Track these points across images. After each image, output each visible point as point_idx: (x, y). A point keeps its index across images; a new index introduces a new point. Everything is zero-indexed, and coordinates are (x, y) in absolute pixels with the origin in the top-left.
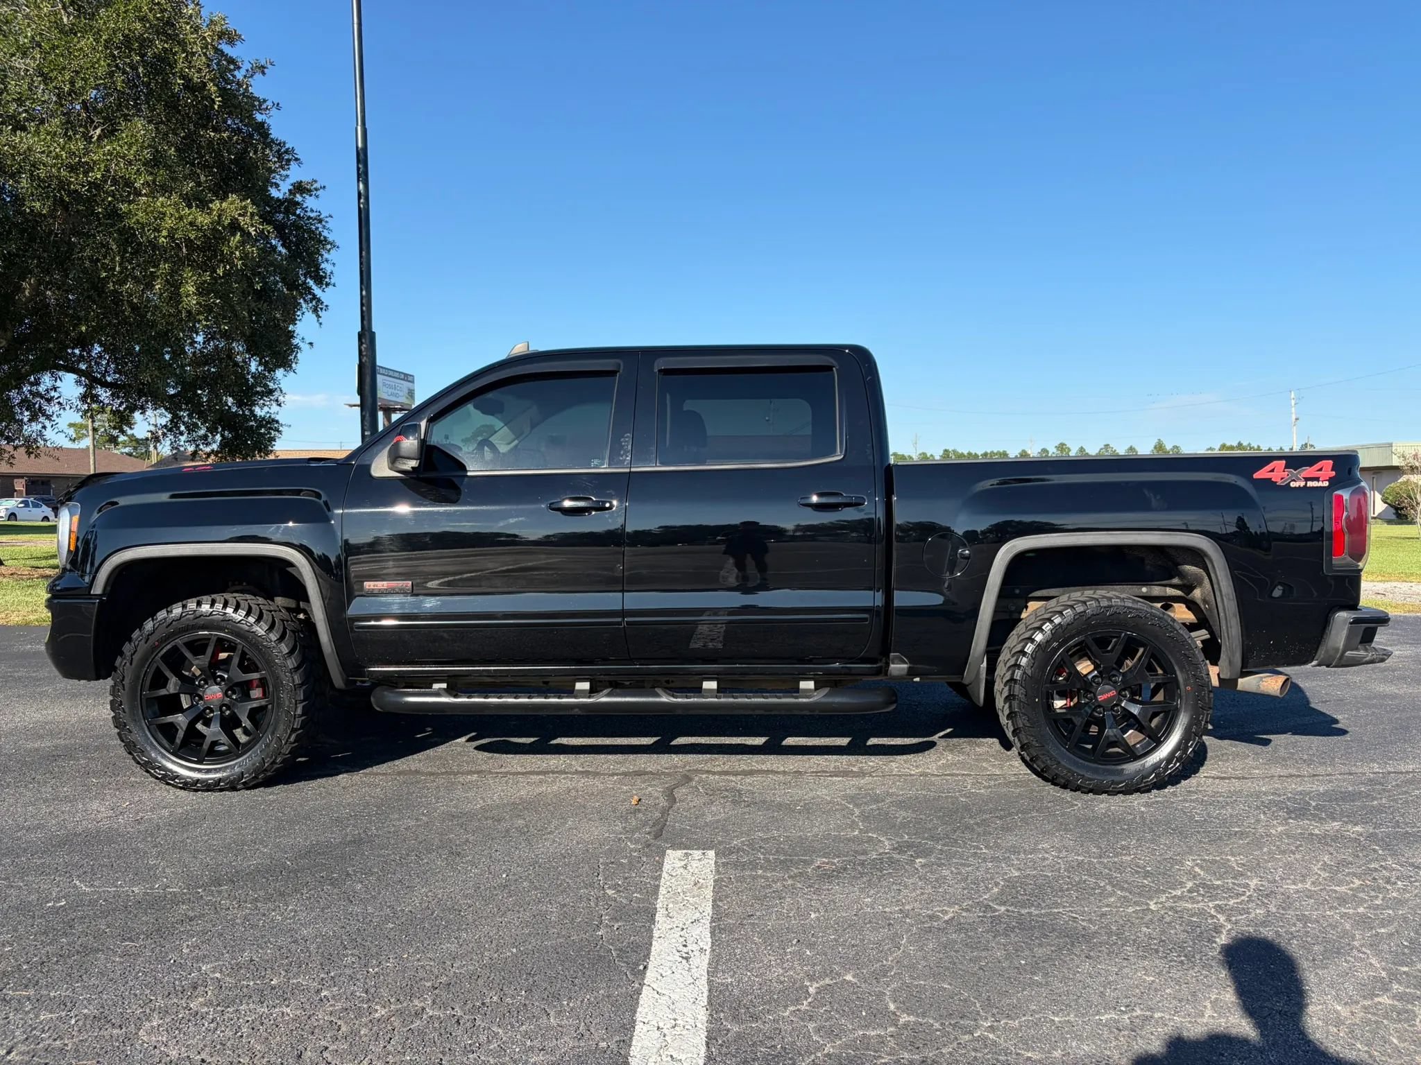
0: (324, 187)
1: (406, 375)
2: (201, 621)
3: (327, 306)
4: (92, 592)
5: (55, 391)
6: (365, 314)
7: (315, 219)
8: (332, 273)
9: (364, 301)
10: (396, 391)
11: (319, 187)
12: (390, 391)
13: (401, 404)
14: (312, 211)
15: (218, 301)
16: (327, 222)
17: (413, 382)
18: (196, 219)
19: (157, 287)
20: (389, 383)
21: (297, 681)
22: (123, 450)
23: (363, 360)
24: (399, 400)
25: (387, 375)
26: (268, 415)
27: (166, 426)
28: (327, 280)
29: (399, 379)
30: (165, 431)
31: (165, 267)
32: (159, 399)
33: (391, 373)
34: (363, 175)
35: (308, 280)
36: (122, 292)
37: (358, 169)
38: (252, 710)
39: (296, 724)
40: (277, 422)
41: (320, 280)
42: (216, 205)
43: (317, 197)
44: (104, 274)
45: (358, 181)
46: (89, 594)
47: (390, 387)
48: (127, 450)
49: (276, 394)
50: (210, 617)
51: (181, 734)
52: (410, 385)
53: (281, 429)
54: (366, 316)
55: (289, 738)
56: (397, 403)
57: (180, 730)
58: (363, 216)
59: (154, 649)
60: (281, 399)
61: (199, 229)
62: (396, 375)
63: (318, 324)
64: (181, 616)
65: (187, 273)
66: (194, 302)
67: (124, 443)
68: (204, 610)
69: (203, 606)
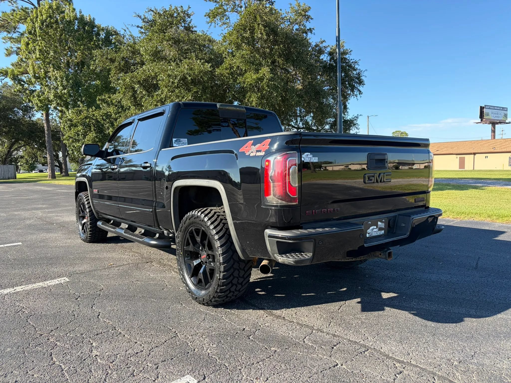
1: (503, 108)
10: (498, 115)
12: (495, 115)
17: (507, 111)
20: (494, 112)
24: (500, 119)
25: (494, 109)
29: (500, 110)
33: (496, 108)
52: (505, 112)
62: (498, 108)
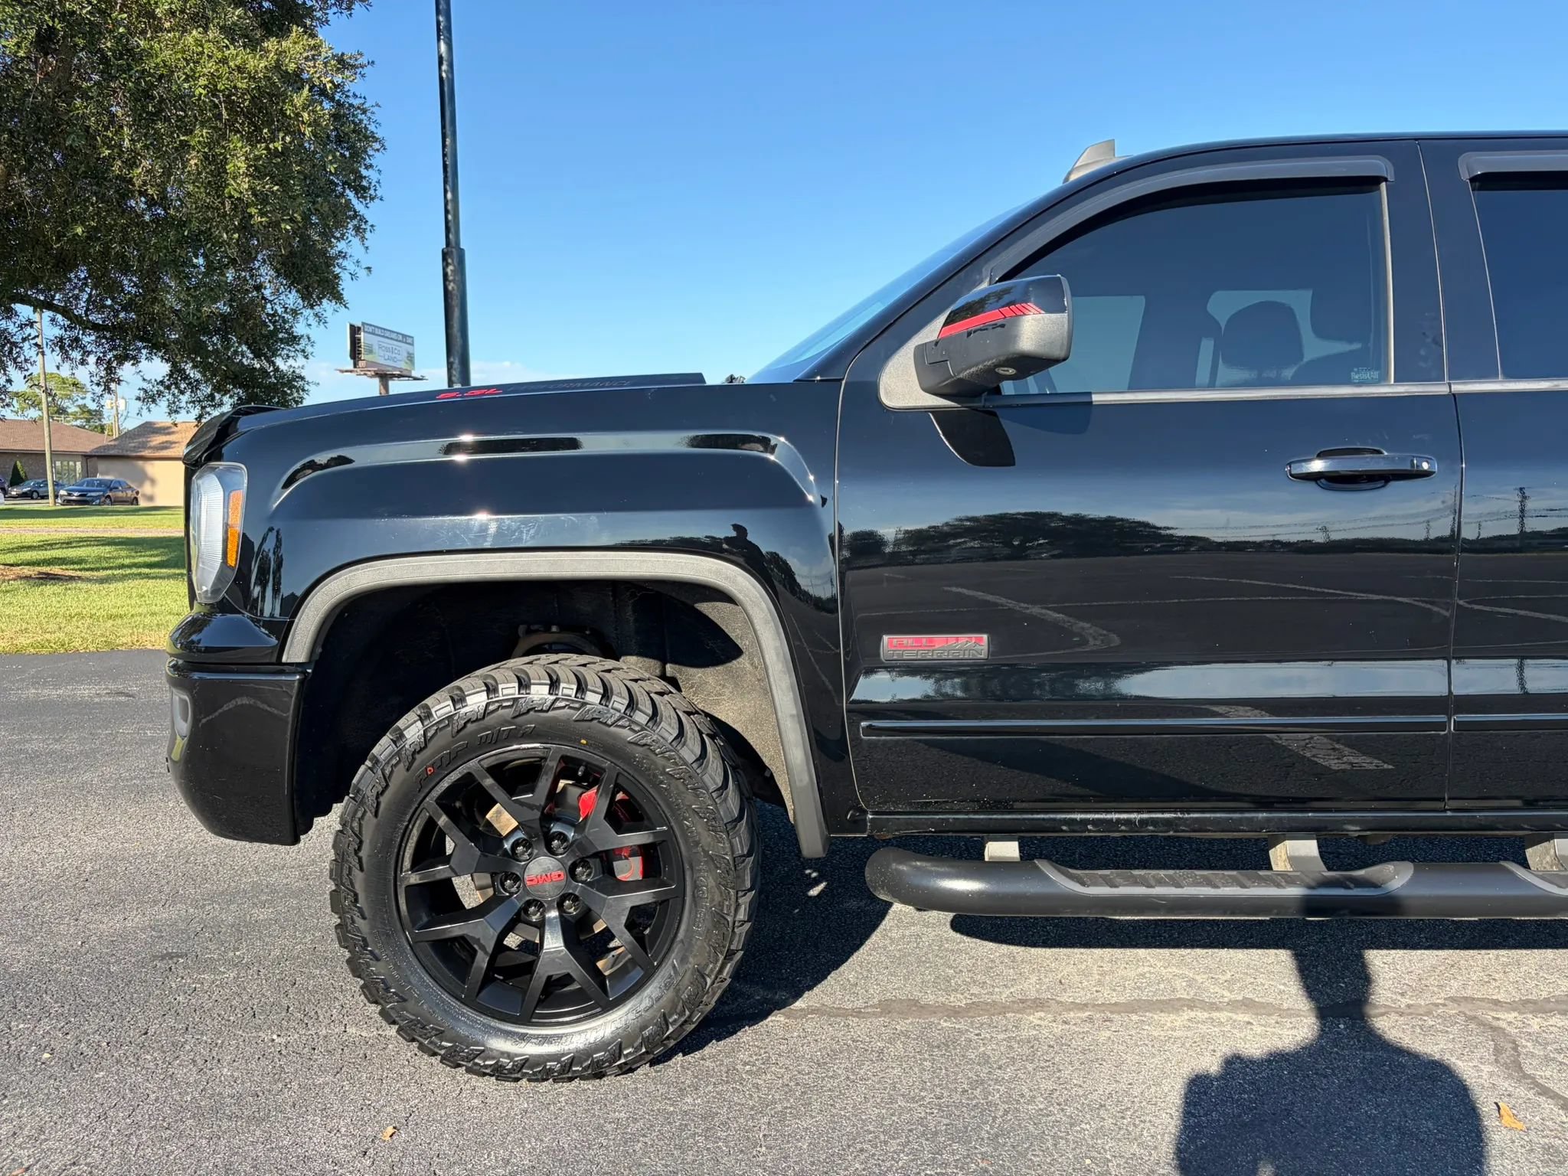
0: (373, 62)
1: (404, 336)
2: (530, 722)
3: (372, 226)
4: (284, 659)
5: (32, 327)
6: (451, 224)
7: (359, 108)
8: (378, 182)
9: (449, 207)
10: (394, 355)
11: (366, 62)
12: (387, 355)
13: (400, 369)
14: (355, 96)
15: (276, 188)
16: (373, 113)
17: (412, 344)
18: (244, 62)
19: (192, 162)
20: (385, 345)
21: (741, 848)
22: (74, 423)
23: (450, 288)
24: (397, 365)
25: (383, 336)
26: (292, 370)
27: (162, 382)
28: (372, 192)
29: (397, 340)
30: (162, 388)
31: (202, 134)
32: (157, 346)
33: (388, 334)
34: (444, 32)
35: (348, 191)
36: (131, 178)
37: (438, 23)
38: (635, 910)
39: (735, 943)
40: (303, 378)
41: (361, 191)
42: (271, 44)
43: (363, 76)
44: (107, 152)
45: (439, 40)
46: (279, 662)
47: (387, 350)
48: (78, 423)
49: (303, 342)
50: (551, 713)
51: (482, 961)
52: (409, 348)
53: (307, 387)
54: (451, 228)
55: (721, 971)
56: (395, 368)
57: (480, 954)
58: (446, 89)
59: (425, 782)
60: (309, 349)
61: (252, 78)
62: (394, 336)
63: (363, 249)
64: (486, 713)
65: (236, 143)
66: (246, 186)
67: (74, 414)
68: (536, 698)
69: (534, 688)
